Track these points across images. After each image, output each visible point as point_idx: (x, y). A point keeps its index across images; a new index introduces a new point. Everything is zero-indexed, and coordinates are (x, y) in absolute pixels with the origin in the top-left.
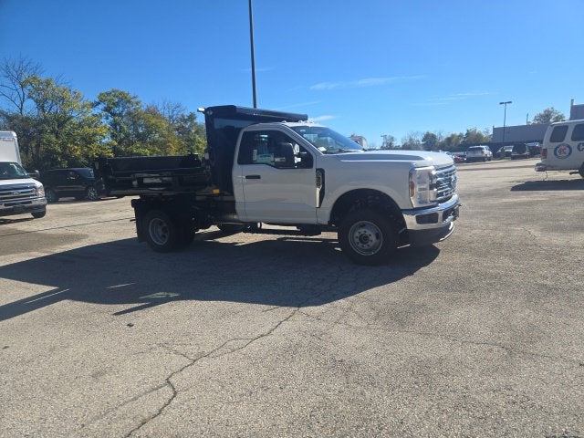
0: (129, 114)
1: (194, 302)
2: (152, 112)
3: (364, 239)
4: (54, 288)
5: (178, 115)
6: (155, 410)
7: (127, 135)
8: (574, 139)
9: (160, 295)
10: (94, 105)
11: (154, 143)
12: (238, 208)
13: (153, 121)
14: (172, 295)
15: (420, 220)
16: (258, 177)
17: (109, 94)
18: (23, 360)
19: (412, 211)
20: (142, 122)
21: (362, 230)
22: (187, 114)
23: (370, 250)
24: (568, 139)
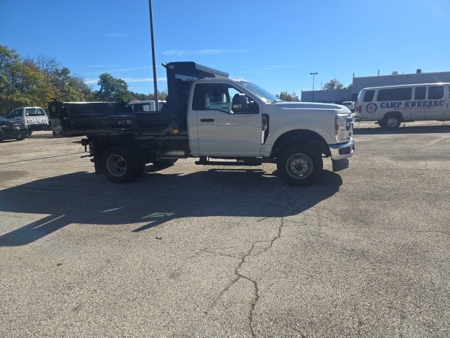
0: (8, 66)
2: (29, 64)
3: (299, 167)
4: (46, 215)
5: (51, 69)
6: (252, 295)
7: (7, 85)
8: (378, 100)
11: (33, 92)
13: (32, 73)
14: (169, 214)
15: (341, 152)
16: (212, 120)
19: (335, 146)
20: (19, 73)
21: (298, 161)
22: (60, 68)
24: (375, 100)
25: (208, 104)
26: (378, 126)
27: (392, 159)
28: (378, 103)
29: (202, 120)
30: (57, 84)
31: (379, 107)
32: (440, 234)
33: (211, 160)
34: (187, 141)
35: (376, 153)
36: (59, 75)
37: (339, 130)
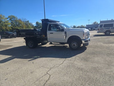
0: (15, 20)
1: (44, 58)
2: (20, 20)
3: (74, 45)
5: (25, 21)
6: (48, 79)
7: (15, 25)
8: (104, 27)
9: (36, 57)
10: (8, 18)
11: (20, 26)
12: (48, 39)
13: (20, 22)
14: (39, 57)
15: (85, 41)
16: (53, 33)
17: (10, 16)
18: (13, 71)
19: (83, 40)
20: (18, 22)
21: (74, 44)
22: (27, 21)
23: (75, 47)
24: (103, 27)
25: (52, 29)
26: (104, 34)
27: (103, 43)
28: (104, 28)
29: (50, 33)
30: (26, 24)
31: (104, 29)
32: (106, 64)
33: (53, 43)
34: (47, 38)
35: (100, 41)
36: (27, 22)
37: (84, 36)
